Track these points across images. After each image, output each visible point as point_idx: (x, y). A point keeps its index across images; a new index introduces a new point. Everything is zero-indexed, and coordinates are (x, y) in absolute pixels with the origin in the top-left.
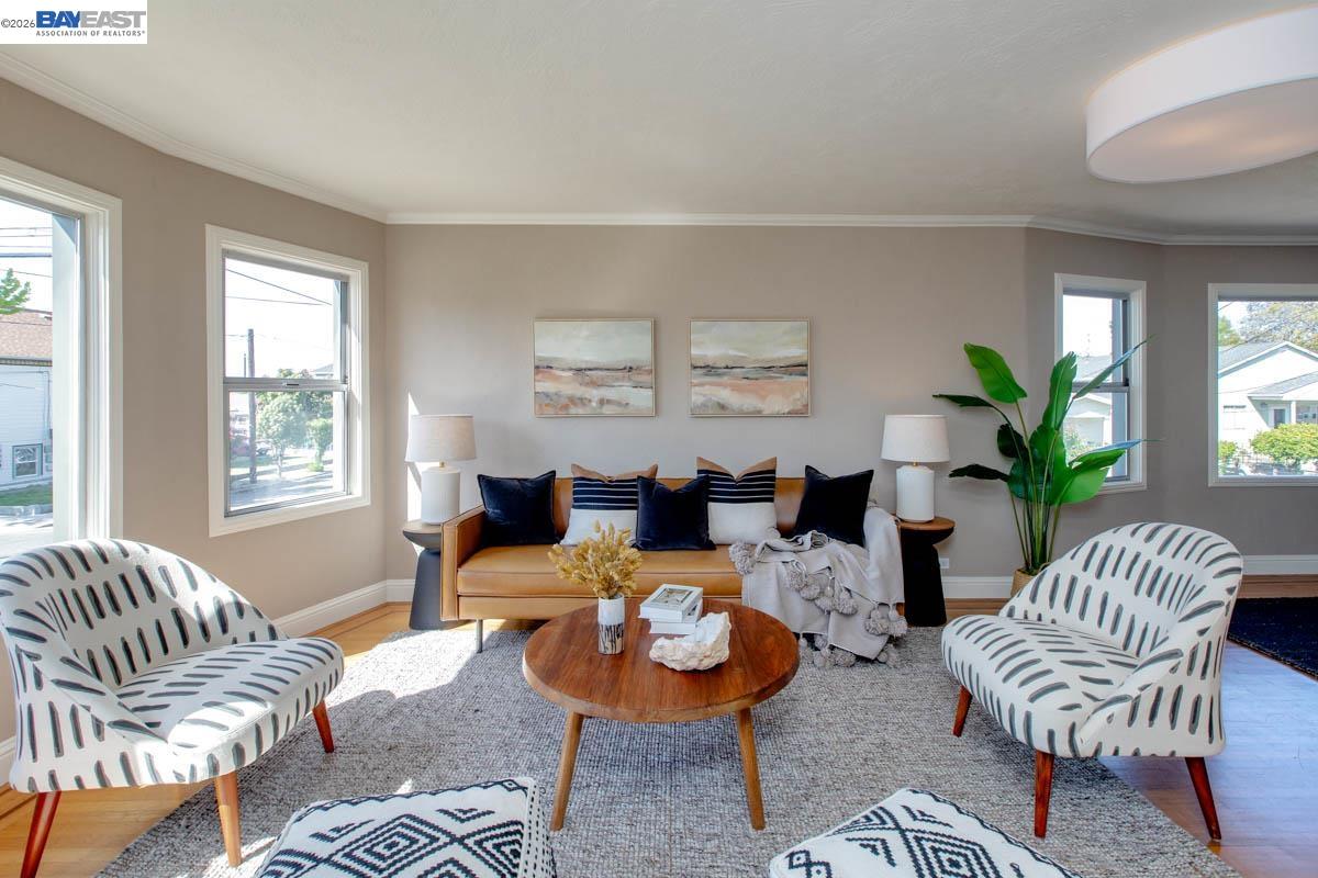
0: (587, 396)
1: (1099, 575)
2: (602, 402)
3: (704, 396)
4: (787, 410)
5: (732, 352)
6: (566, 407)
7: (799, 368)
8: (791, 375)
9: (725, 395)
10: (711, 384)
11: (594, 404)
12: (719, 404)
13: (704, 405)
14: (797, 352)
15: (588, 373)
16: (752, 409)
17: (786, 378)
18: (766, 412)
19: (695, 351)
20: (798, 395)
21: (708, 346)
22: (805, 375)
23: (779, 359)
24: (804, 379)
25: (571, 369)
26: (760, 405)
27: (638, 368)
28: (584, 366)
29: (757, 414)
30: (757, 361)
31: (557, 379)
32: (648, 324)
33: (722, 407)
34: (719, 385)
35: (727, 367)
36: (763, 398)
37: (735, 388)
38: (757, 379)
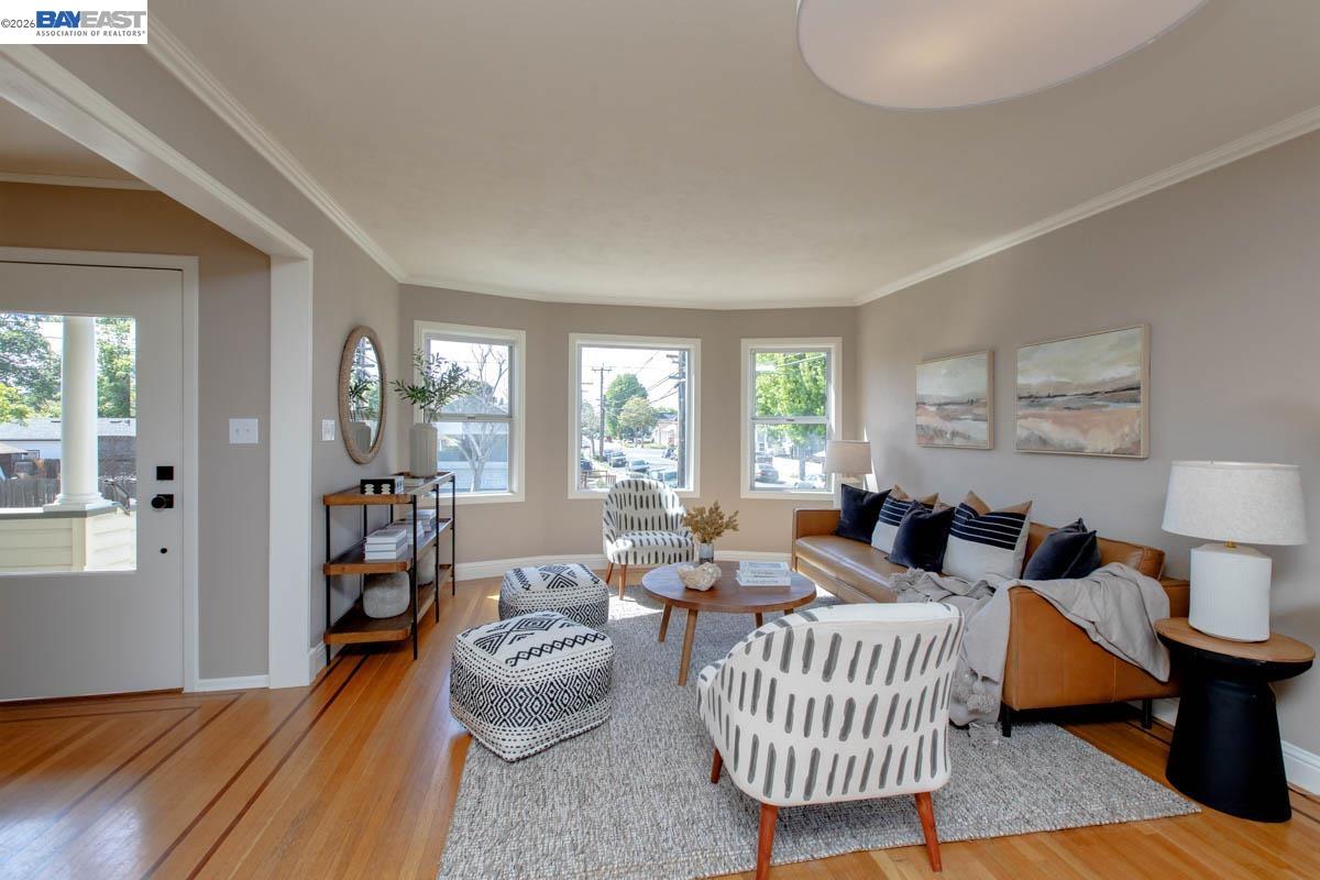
0: (944, 428)
2: (954, 434)
3: (1028, 429)
4: (1112, 449)
5: (1054, 379)
6: (932, 438)
7: (1127, 392)
8: (1118, 402)
9: (1047, 428)
10: (1034, 416)
11: (948, 436)
12: (1040, 438)
13: (1028, 440)
14: (1124, 371)
15: (946, 407)
16: (1073, 446)
17: (1113, 406)
18: (1089, 451)
19: (1021, 380)
20: (1127, 429)
21: (1033, 374)
22: (1136, 401)
23: (1104, 383)
24: (1134, 406)
25: (935, 405)
26: (1082, 441)
27: (978, 400)
28: (943, 401)
29: (1077, 453)
30: (1083, 387)
31: (928, 413)
32: (985, 357)
33: (1044, 441)
34: (1041, 417)
35: (1049, 396)
36: (1085, 432)
37: (1056, 421)
38: (1079, 409)
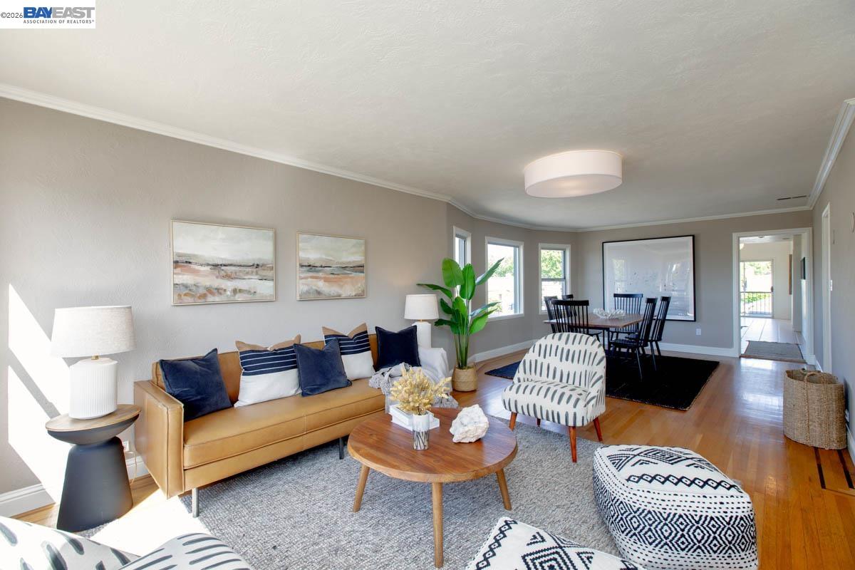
0: (223, 287)
1: (545, 357)
2: (235, 291)
3: (308, 285)
4: (354, 294)
5: (324, 257)
6: (204, 296)
7: (359, 268)
8: (356, 272)
9: (321, 285)
10: (312, 277)
11: (228, 293)
12: (317, 291)
13: (308, 292)
14: (357, 258)
15: (223, 268)
16: (335, 294)
17: (354, 274)
18: (343, 296)
19: (302, 255)
20: (359, 285)
21: (310, 252)
22: (363, 272)
23: (350, 262)
24: (362, 275)
25: (208, 265)
26: (341, 292)
27: (263, 265)
28: (220, 263)
29: (338, 297)
30: (338, 263)
31: (196, 272)
32: (271, 233)
33: (319, 293)
34: (316, 278)
35: (321, 267)
36: (341, 287)
37: (326, 280)
38: (338, 275)
